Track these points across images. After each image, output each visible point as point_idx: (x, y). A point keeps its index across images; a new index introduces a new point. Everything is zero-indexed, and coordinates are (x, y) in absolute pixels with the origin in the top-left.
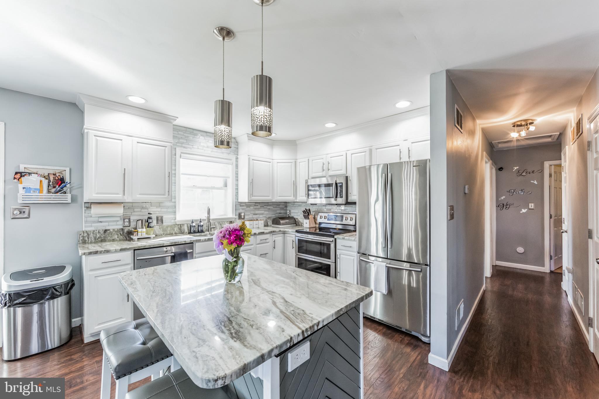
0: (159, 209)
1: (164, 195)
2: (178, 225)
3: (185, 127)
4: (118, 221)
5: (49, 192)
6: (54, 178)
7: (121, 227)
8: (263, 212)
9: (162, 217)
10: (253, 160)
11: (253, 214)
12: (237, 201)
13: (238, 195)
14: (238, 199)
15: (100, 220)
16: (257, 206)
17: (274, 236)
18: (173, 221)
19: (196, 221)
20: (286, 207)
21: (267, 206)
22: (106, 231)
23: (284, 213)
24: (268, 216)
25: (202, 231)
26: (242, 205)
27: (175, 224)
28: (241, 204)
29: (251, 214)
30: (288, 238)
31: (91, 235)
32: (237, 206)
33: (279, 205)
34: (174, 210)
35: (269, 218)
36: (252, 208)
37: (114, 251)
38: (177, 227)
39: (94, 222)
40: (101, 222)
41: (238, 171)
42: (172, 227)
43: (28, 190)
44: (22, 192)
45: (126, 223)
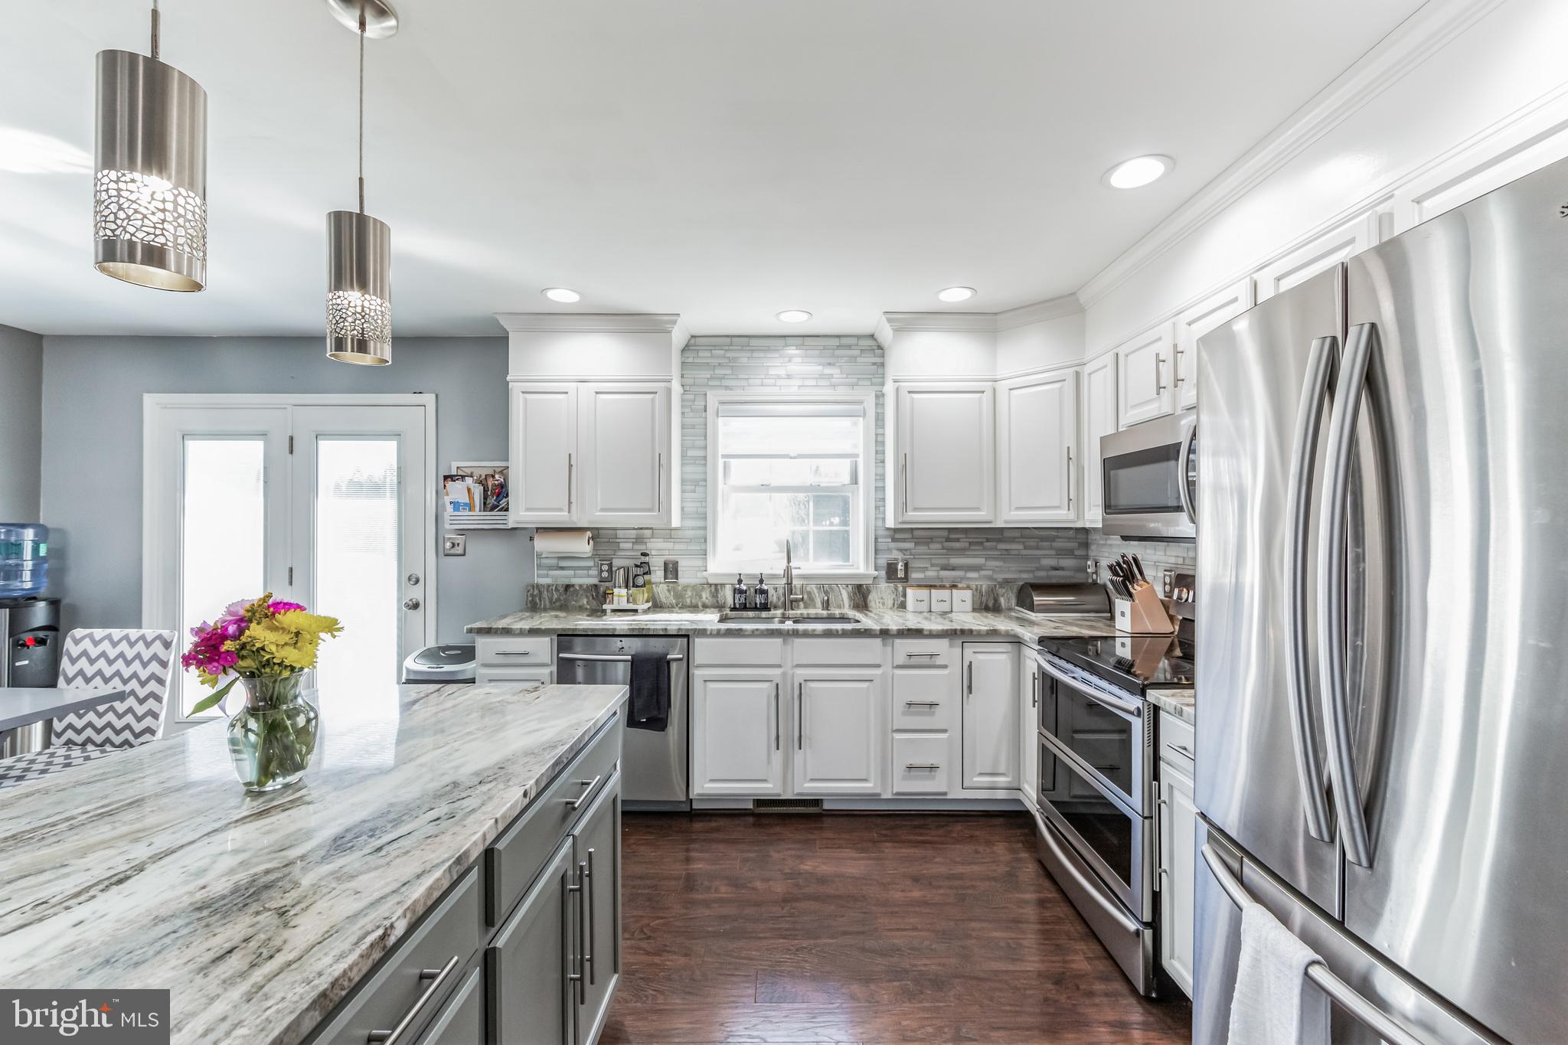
0: (670, 545)
2: (711, 585)
3: (728, 336)
4: (589, 568)
6: (493, 485)
7: (595, 581)
8: (980, 561)
9: (676, 564)
10: (909, 392)
11: (938, 568)
12: (880, 523)
13: (884, 506)
14: (884, 520)
16: (958, 540)
17: (969, 650)
18: (699, 575)
20: (1086, 545)
21: (1000, 541)
22: (567, 587)
23: (1075, 570)
24: (1000, 577)
25: (765, 607)
26: (897, 536)
27: (705, 581)
28: (896, 534)
29: (932, 565)
31: (545, 594)
32: (880, 540)
33: (1053, 539)
34: (703, 547)
35: (1006, 582)
36: (935, 546)
37: (518, 631)
38: (708, 592)
39: (550, 568)
41: (883, 434)
42: (697, 589)
43: (456, 505)
44: (450, 509)
45: (605, 574)
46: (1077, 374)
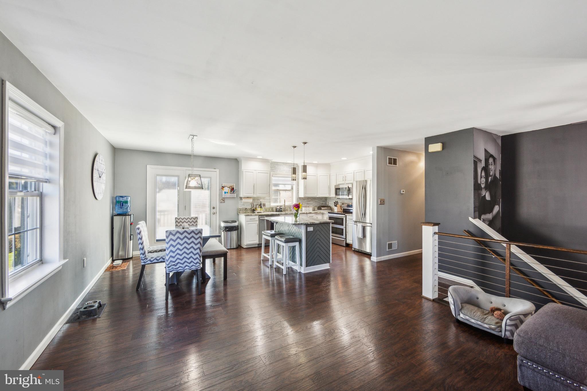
0: (264, 200)
1: (267, 194)
4: (249, 205)
5: (230, 193)
6: (231, 189)
8: (312, 203)
9: (265, 204)
11: (306, 204)
14: (298, 196)
15: (244, 204)
16: (309, 199)
18: (269, 206)
19: (279, 206)
20: (326, 200)
21: (315, 199)
22: (246, 208)
23: (325, 204)
24: (315, 205)
25: (282, 211)
26: (300, 198)
30: (325, 216)
31: (242, 210)
32: (298, 199)
33: (322, 199)
34: (270, 201)
35: (316, 206)
36: (306, 200)
38: (271, 208)
40: (244, 205)
42: (269, 209)
43: (225, 193)
44: (224, 193)
45: (252, 206)
46: (330, 175)
